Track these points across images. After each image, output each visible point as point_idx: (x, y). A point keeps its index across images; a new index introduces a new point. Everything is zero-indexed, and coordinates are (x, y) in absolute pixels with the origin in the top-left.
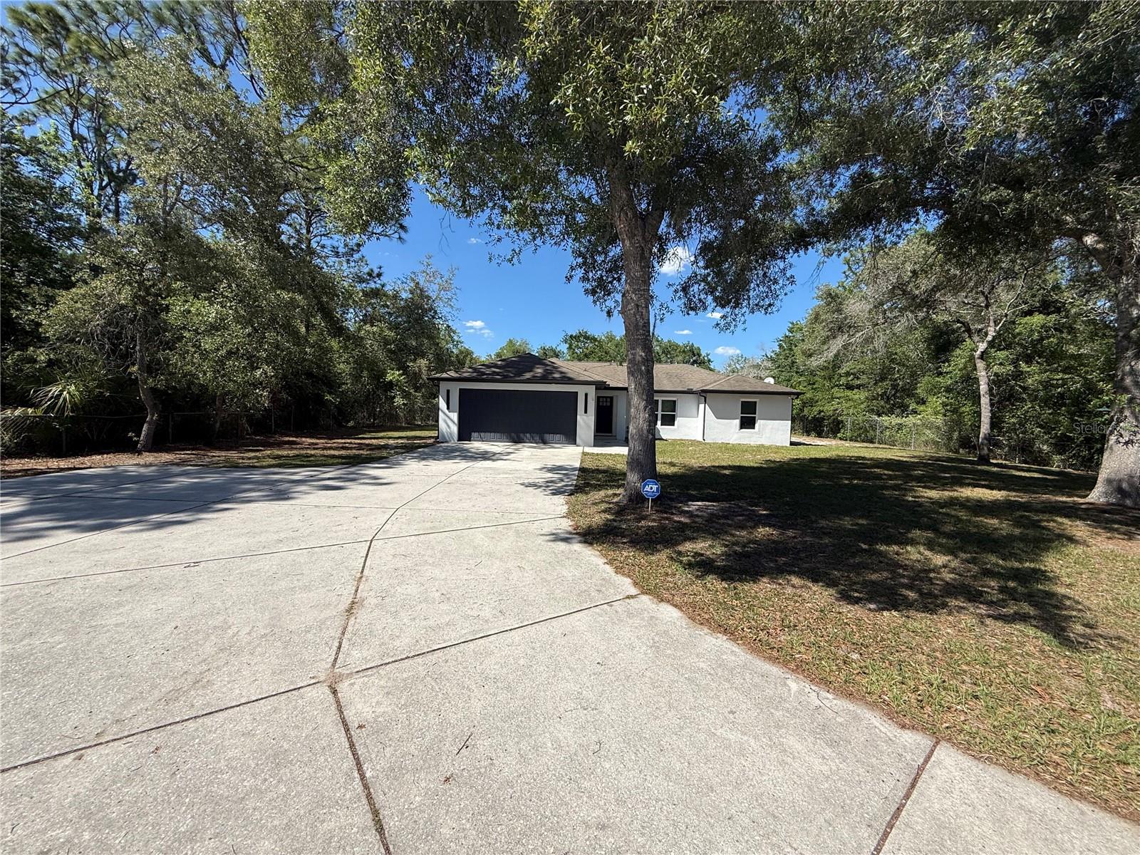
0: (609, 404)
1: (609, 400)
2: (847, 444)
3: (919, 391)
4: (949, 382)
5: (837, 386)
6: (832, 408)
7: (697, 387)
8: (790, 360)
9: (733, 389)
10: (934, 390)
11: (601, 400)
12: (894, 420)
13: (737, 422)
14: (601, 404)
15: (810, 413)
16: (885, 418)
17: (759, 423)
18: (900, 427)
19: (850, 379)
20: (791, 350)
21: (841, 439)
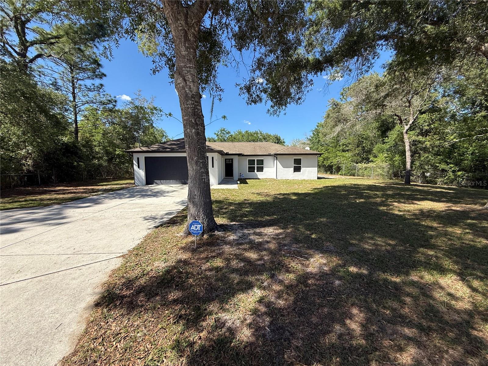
0: (231, 162)
1: (231, 160)
2: (343, 177)
3: (374, 151)
4: (388, 147)
5: (338, 150)
6: (336, 161)
7: (273, 153)
8: (318, 140)
9: (290, 153)
10: (381, 151)
11: (227, 160)
12: (364, 165)
13: (292, 169)
14: (227, 162)
15: (327, 163)
16: (360, 164)
17: (303, 169)
18: (366, 168)
19: (344, 147)
20: (318, 135)
21: (340, 175)
